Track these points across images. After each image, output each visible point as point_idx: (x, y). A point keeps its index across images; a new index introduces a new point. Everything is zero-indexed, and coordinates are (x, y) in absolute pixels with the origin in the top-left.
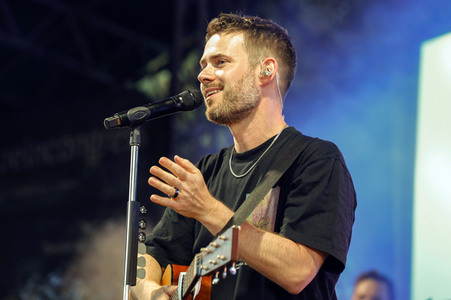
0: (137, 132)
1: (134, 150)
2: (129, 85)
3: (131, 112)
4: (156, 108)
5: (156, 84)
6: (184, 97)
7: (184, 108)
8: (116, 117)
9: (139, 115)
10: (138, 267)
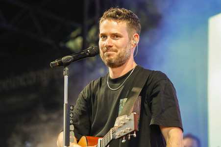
0: (67, 69)
1: (66, 78)
2: (62, 45)
3: (63, 59)
4: (76, 56)
5: (75, 43)
6: (90, 50)
7: (90, 55)
8: (56, 61)
9: (68, 60)
10: (70, 137)
